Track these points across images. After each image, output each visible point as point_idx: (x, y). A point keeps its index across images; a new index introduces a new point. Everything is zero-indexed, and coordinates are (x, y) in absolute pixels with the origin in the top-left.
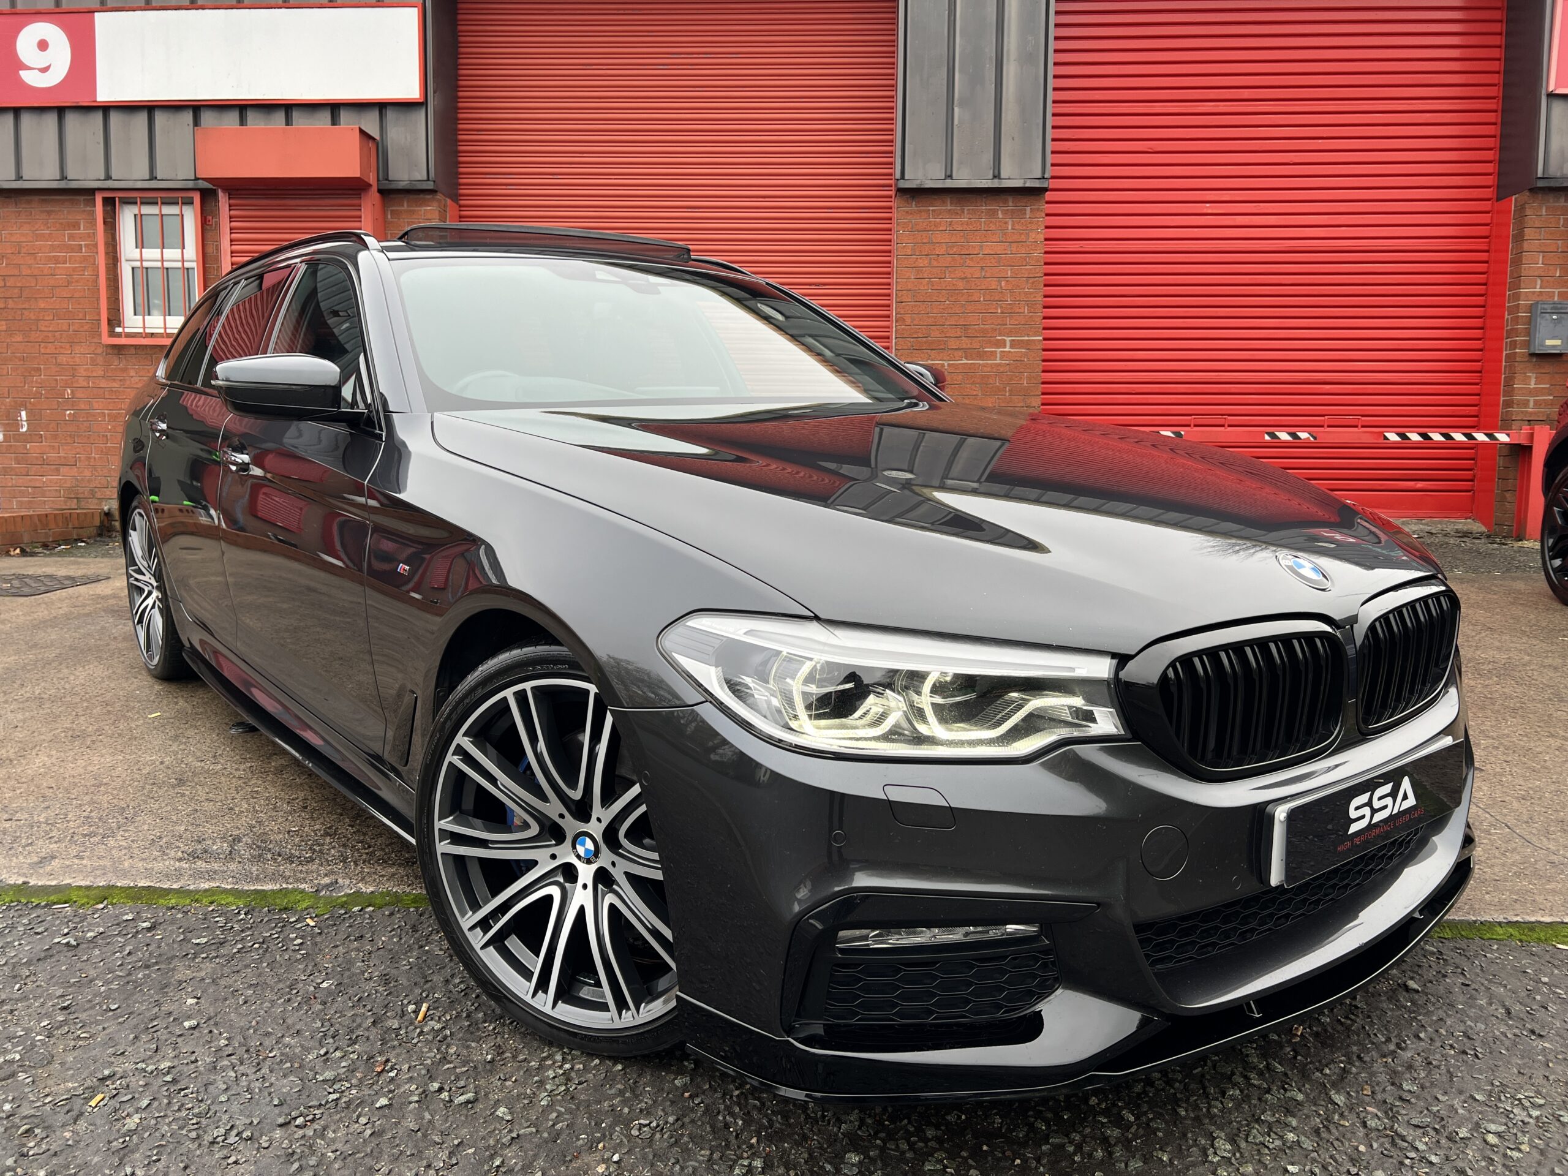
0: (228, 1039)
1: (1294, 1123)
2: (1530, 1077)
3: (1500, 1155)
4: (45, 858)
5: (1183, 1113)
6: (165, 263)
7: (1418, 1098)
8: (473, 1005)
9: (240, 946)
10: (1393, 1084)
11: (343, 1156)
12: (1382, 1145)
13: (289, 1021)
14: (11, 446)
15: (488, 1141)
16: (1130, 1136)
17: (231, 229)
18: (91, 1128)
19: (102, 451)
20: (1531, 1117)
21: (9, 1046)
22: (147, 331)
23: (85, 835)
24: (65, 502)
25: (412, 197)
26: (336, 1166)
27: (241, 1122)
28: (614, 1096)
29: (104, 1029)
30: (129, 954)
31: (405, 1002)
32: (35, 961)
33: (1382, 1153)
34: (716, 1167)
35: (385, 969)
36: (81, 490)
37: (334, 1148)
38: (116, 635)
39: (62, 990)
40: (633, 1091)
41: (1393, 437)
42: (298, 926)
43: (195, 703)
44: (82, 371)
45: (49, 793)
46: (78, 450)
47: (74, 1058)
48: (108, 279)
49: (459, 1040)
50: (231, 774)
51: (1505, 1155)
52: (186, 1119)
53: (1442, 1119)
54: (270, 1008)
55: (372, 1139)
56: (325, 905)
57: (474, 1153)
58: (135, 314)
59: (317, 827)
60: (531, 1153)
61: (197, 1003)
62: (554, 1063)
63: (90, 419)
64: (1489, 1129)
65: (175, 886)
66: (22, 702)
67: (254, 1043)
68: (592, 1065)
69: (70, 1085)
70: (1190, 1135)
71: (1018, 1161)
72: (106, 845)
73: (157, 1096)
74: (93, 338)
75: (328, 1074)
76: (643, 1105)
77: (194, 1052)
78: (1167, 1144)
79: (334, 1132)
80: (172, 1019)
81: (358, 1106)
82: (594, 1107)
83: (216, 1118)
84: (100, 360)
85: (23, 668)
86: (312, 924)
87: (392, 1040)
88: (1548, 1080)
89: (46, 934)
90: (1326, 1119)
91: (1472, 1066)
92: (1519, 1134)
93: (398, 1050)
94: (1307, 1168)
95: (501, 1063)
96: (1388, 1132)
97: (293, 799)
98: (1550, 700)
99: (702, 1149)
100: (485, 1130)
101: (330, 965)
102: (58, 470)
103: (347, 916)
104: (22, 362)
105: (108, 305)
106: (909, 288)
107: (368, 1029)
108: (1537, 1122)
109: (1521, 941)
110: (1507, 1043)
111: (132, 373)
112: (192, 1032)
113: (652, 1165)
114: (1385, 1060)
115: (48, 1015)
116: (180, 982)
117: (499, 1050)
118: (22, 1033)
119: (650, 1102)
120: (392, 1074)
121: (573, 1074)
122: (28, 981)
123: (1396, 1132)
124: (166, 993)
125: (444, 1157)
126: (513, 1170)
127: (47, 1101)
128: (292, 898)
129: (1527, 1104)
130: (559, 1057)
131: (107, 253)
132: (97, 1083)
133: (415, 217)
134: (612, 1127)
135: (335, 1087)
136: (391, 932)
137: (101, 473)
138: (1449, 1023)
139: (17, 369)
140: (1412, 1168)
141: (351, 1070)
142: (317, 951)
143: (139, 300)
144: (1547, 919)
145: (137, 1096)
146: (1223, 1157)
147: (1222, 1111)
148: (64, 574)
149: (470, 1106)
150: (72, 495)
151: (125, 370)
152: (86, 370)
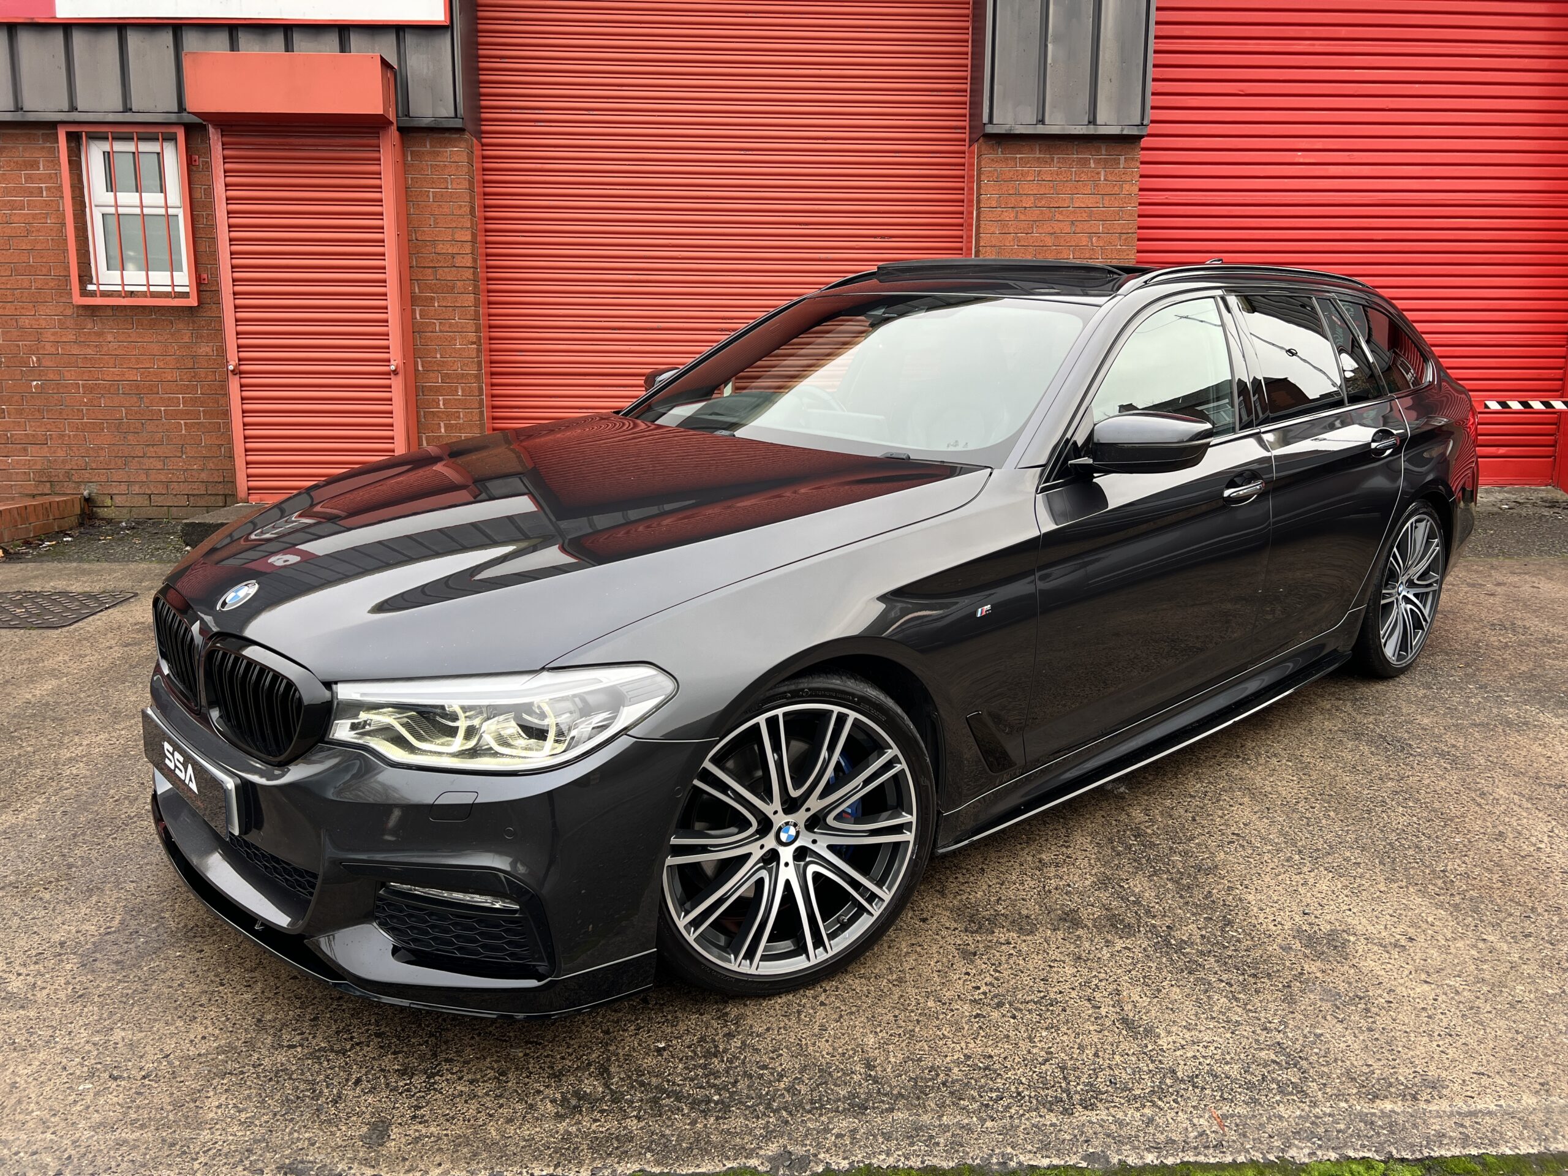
6: (144, 209)
17: (225, 172)
22: (127, 288)
24: (37, 486)
25: (435, 135)
36: (54, 473)
44: (49, 336)
46: (48, 426)
48: (75, 227)
58: (109, 269)
63: (61, 391)
74: (61, 297)
84: (70, 323)
102: (25, 450)
105: (77, 260)
106: (993, 243)
111: (110, 338)
131: (73, 198)
133: (439, 159)
137: (78, 454)
143: (113, 252)
148: (80, 590)
150: (45, 479)
151: (100, 334)
152: (54, 334)
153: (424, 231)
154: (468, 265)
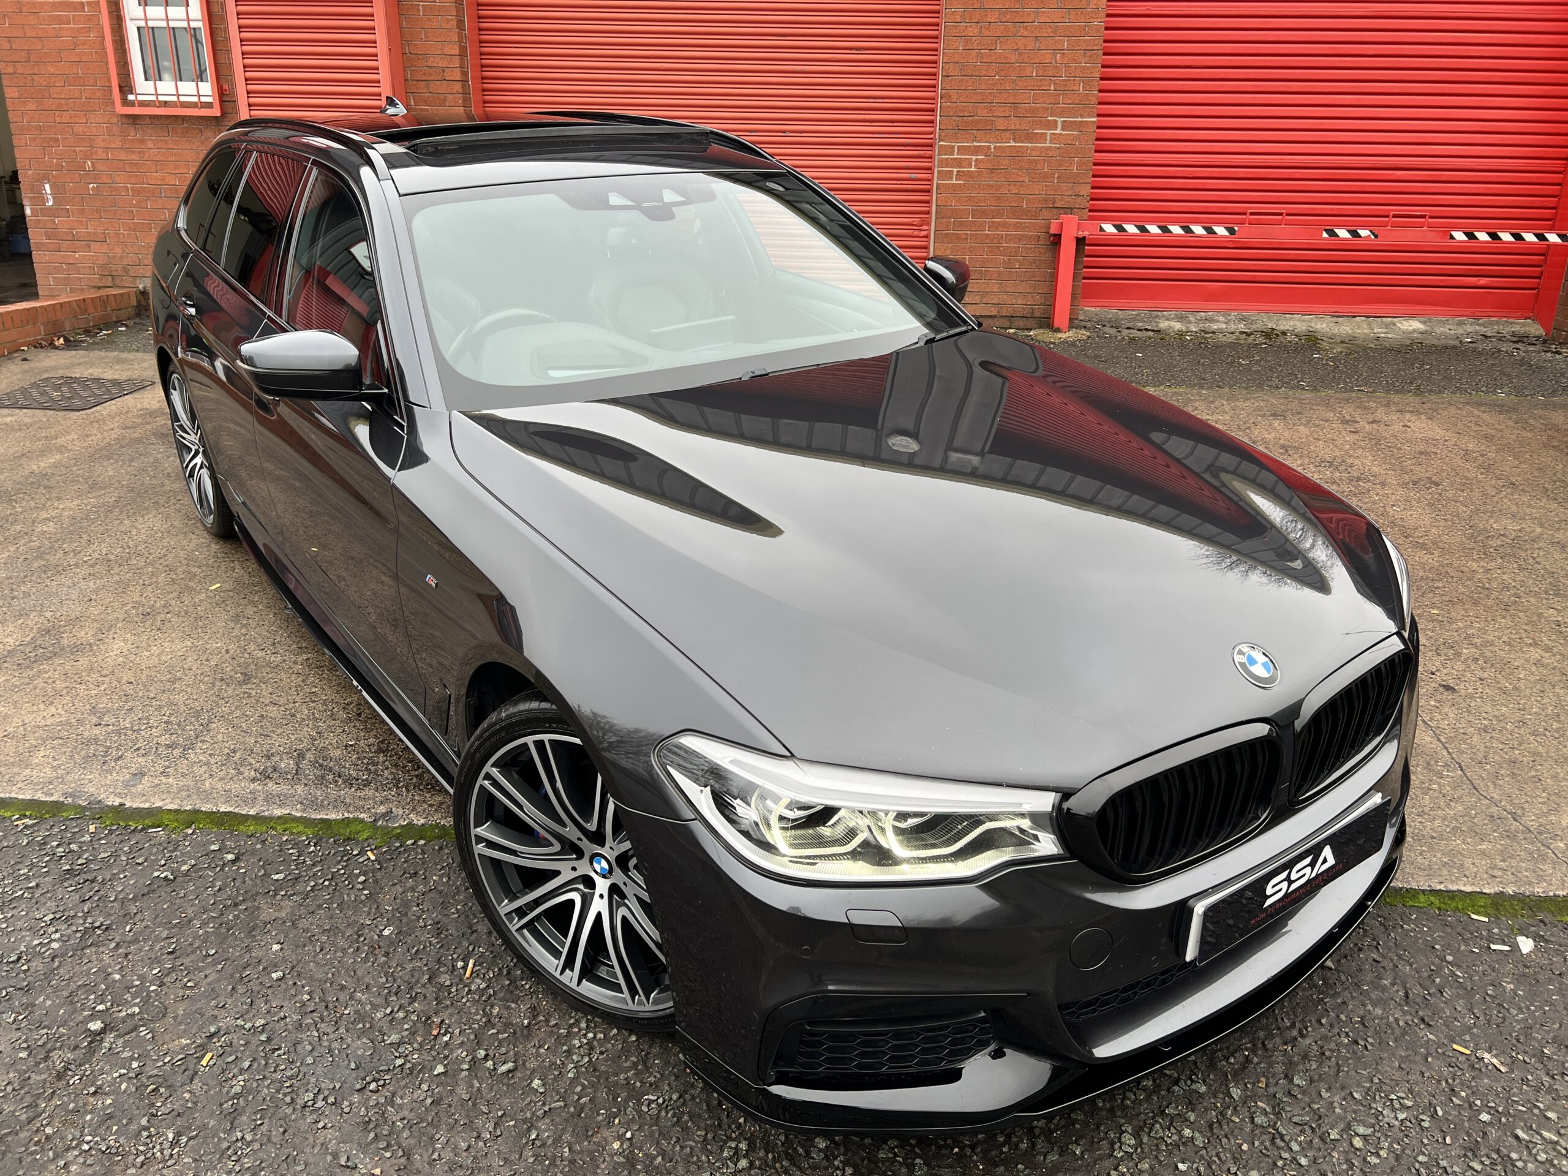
0: (309, 994)
1: (1192, 1117)
2: (1408, 1073)
3: (1360, 1159)
4: (135, 775)
5: (1100, 1104)
6: (170, 23)
7: (1304, 1093)
8: (512, 961)
9: (312, 883)
10: (1286, 1076)
11: (409, 1125)
12: (1262, 1143)
13: (359, 973)
14: (39, 220)
15: (525, 1113)
16: (1053, 1126)
18: (205, 1087)
19: (130, 228)
20: (1397, 1119)
21: (128, 997)
22: (161, 98)
23: (168, 746)
24: (101, 280)
26: (405, 1135)
27: (327, 1084)
28: (629, 1069)
29: (206, 976)
30: (220, 890)
31: (455, 956)
32: (140, 897)
33: (1261, 1151)
34: (709, 1147)
35: (437, 917)
36: (114, 267)
37: (401, 1115)
38: (169, 470)
39: (166, 932)
40: (644, 1063)
41: (1459, 236)
42: (361, 860)
43: (250, 570)
44: (99, 142)
45: (129, 689)
46: (106, 226)
47: (184, 1011)
48: (114, 41)
49: (501, 1001)
50: (290, 668)
51: (1365, 1159)
52: (281, 1082)
53: (1320, 1117)
54: (342, 957)
55: (432, 1107)
56: (383, 836)
57: (514, 1126)
58: (146, 79)
59: (371, 740)
60: (561, 1127)
61: (281, 949)
62: (580, 1030)
63: (114, 193)
64: (1357, 1132)
65: (252, 812)
66: (92, 566)
67: (332, 998)
68: (611, 1034)
69: (184, 1041)
70: (1102, 1128)
71: (956, 1150)
72: (187, 759)
73: (256, 1056)
74: (107, 106)
75: (394, 1038)
76: (652, 1079)
77: (282, 1007)
78: (1082, 1137)
79: (401, 1098)
80: (261, 968)
81: (420, 1071)
82: (612, 1079)
83: (305, 1081)
84: (116, 130)
85: (87, 518)
86: (373, 858)
87: (445, 998)
88: (1423, 1076)
89: (146, 864)
90: (1221, 1113)
91: (1360, 1058)
92: (1382, 1139)
93: (450, 1011)
94: (1195, 1165)
95: (536, 1027)
96: (1271, 1130)
97: (347, 704)
98: (1546, 592)
99: (699, 1129)
100: (524, 1101)
101: (390, 908)
102: (89, 246)
103: (402, 849)
104: (39, 132)
105: (117, 71)
106: (957, 59)
107: (424, 986)
108: (1401, 1125)
109: (1439, 909)
110: (1398, 1032)
111: (150, 145)
112: (279, 983)
113: (658, 1143)
114: (1285, 1047)
115: (158, 961)
116: (266, 924)
117: (534, 1011)
118: (138, 983)
119: (658, 1076)
120: (446, 1038)
121: (595, 1043)
122: (136, 919)
123: (1277, 1130)
124: (254, 936)
125: (491, 1129)
126: (545, 1144)
127: (166, 1061)
128: (353, 827)
129: (1397, 1106)
130: (583, 1025)
131: (110, 12)
132: (206, 1040)
134: (626, 1101)
135: (401, 1050)
136: (440, 870)
137: (131, 251)
138: (1351, 1007)
139: (35, 139)
140: (1283, 1169)
141: (413, 1033)
142: (378, 890)
143: (149, 63)
144: (1468, 889)
145: (239, 1055)
146: (1126, 1152)
147: (1133, 1102)
148: (110, 378)
149: (510, 1075)
150: (106, 273)
151: (142, 141)
152: (104, 140)
153: (416, 45)
154: (457, 78)
